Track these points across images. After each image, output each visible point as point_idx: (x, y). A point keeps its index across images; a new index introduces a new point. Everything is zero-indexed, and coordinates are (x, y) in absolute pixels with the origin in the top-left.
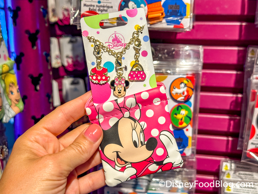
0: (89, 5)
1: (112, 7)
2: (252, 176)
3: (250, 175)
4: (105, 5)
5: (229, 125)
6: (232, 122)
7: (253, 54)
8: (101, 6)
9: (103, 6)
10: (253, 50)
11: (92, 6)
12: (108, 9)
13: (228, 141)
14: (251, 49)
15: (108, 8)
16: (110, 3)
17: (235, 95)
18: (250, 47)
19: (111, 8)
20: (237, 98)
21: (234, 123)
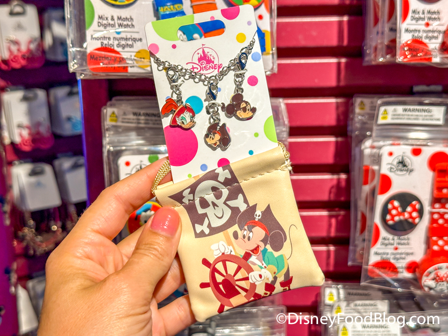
0: (101, 37)
1: (140, 40)
2: (375, 307)
3: (371, 305)
4: (129, 36)
5: (330, 225)
6: (333, 221)
7: (362, 109)
8: (122, 38)
9: (125, 38)
10: (362, 102)
11: (106, 38)
12: (134, 43)
13: (328, 252)
14: (358, 101)
15: (135, 41)
16: (138, 32)
17: (335, 177)
18: (357, 97)
19: (139, 42)
20: (339, 180)
21: (338, 223)
